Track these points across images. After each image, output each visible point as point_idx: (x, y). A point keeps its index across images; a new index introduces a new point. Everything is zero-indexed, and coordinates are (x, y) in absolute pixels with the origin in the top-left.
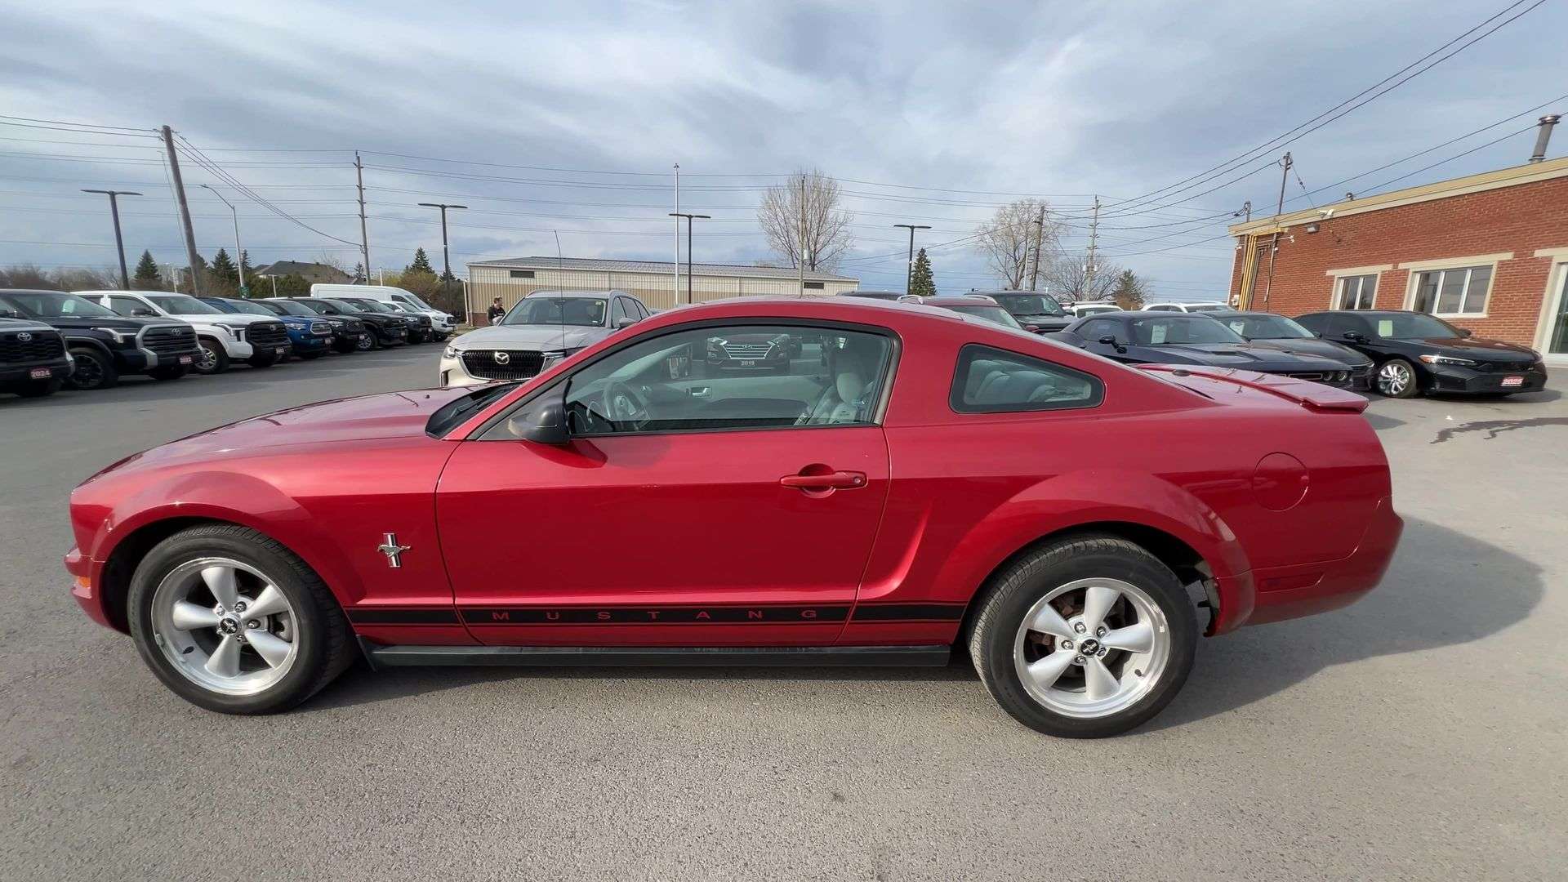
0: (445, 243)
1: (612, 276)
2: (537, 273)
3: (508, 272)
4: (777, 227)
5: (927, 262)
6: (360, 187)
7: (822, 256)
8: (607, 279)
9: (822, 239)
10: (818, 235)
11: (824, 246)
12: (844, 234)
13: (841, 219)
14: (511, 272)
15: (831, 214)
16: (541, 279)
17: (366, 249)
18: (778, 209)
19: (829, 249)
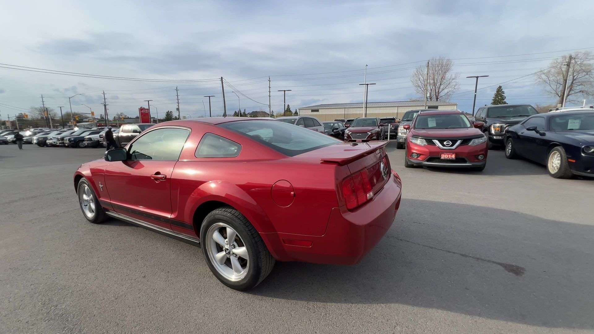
0: (285, 103)
1: (345, 109)
2: (320, 110)
3: (311, 110)
4: (420, 84)
5: (503, 92)
6: (269, 87)
7: (442, 94)
8: (344, 110)
9: (442, 87)
10: (440, 85)
11: (443, 90)
12: (455, 83)
13: (453, 76)
14: (312, 110)
15: (448, 75)
16: (321, 112)
17: (270, 106)
18: (421, 76)
19: (446, 91)
